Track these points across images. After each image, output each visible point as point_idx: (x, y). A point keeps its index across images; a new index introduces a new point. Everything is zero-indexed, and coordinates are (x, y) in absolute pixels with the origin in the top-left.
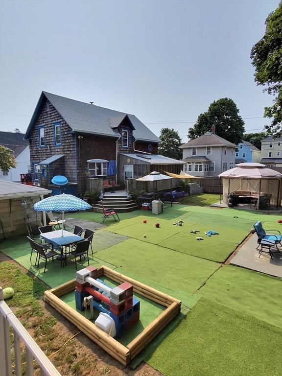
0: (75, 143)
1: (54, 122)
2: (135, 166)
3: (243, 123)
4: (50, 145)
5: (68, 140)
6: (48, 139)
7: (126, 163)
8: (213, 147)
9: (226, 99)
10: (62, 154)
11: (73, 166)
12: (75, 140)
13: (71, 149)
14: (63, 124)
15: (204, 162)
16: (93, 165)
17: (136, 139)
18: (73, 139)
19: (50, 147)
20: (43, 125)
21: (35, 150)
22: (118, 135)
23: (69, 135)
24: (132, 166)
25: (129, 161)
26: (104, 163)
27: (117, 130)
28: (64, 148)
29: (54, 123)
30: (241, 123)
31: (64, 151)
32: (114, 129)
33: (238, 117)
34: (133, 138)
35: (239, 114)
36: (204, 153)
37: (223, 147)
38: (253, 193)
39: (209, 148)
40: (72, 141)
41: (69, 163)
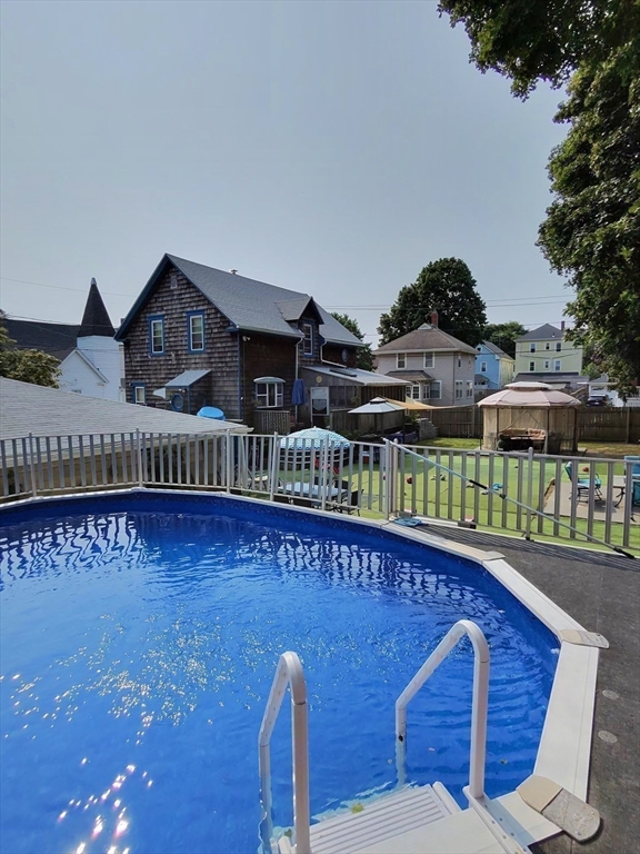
0: (237, 349)
1: (189, 309)
2: (332, 389)
3: (483, 307)
4: (177, 351)
5: (221, 343)
6: (172, 339)
7: (314, 384)
8: (438, 354)
9: (453, 260)
10: (206, 368)
11: (232, 389)
12: (237, 343)
13: (228, 360)
14: (208, 315)
15: (422, 381)
16: (262, 387)
17: (326, 340)
18: (233, 341)
19: (176, 355)
20: (159, 313)
21: (139, 359)
22: (300, 334)
23: (223, 335)
24: (327, 390)
25: (319, 379)
26: (279, 384)
27: (296, 325)
28: (210, 358)
29: (187, 312)
30: (478, 305)
31: (212, 363)
32: (289, 322)
33: (474, 295)
34: (320, 339)
35: (475, 289)
36: (421, 364)
37: (456, 353)
38: (531, 432)
39: (429, 355)
40: (229, 344)
41: (221, 384)
